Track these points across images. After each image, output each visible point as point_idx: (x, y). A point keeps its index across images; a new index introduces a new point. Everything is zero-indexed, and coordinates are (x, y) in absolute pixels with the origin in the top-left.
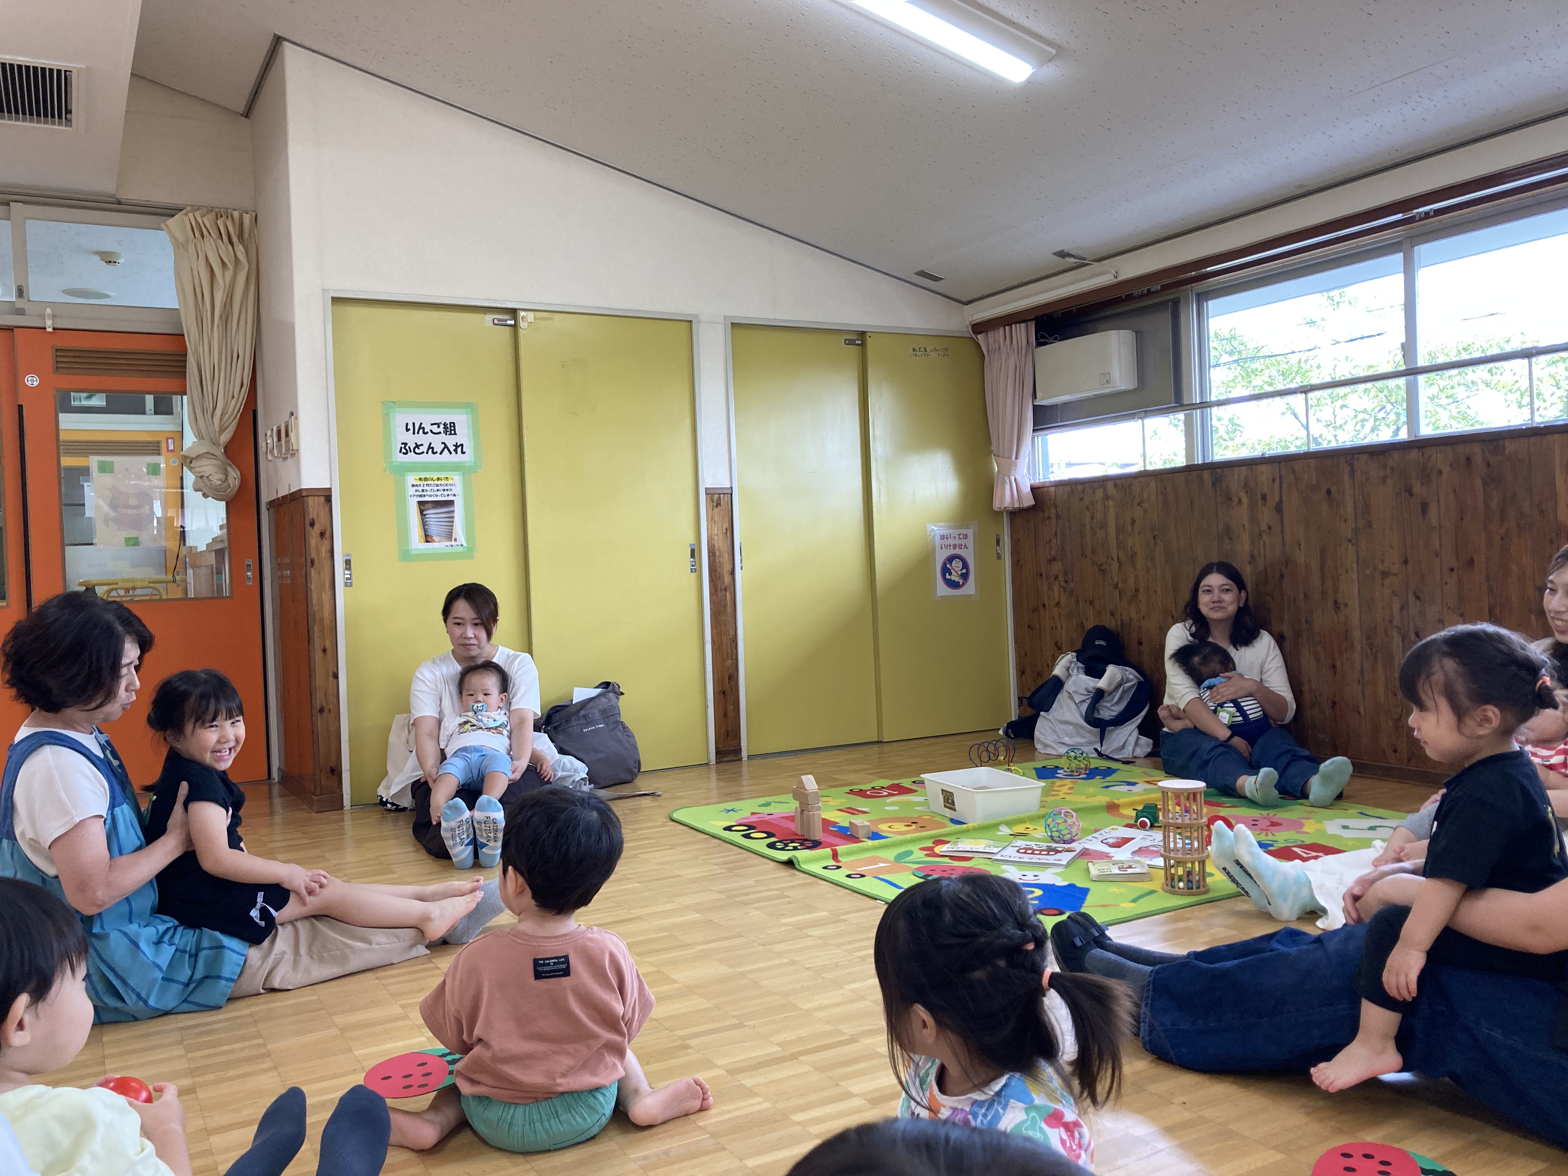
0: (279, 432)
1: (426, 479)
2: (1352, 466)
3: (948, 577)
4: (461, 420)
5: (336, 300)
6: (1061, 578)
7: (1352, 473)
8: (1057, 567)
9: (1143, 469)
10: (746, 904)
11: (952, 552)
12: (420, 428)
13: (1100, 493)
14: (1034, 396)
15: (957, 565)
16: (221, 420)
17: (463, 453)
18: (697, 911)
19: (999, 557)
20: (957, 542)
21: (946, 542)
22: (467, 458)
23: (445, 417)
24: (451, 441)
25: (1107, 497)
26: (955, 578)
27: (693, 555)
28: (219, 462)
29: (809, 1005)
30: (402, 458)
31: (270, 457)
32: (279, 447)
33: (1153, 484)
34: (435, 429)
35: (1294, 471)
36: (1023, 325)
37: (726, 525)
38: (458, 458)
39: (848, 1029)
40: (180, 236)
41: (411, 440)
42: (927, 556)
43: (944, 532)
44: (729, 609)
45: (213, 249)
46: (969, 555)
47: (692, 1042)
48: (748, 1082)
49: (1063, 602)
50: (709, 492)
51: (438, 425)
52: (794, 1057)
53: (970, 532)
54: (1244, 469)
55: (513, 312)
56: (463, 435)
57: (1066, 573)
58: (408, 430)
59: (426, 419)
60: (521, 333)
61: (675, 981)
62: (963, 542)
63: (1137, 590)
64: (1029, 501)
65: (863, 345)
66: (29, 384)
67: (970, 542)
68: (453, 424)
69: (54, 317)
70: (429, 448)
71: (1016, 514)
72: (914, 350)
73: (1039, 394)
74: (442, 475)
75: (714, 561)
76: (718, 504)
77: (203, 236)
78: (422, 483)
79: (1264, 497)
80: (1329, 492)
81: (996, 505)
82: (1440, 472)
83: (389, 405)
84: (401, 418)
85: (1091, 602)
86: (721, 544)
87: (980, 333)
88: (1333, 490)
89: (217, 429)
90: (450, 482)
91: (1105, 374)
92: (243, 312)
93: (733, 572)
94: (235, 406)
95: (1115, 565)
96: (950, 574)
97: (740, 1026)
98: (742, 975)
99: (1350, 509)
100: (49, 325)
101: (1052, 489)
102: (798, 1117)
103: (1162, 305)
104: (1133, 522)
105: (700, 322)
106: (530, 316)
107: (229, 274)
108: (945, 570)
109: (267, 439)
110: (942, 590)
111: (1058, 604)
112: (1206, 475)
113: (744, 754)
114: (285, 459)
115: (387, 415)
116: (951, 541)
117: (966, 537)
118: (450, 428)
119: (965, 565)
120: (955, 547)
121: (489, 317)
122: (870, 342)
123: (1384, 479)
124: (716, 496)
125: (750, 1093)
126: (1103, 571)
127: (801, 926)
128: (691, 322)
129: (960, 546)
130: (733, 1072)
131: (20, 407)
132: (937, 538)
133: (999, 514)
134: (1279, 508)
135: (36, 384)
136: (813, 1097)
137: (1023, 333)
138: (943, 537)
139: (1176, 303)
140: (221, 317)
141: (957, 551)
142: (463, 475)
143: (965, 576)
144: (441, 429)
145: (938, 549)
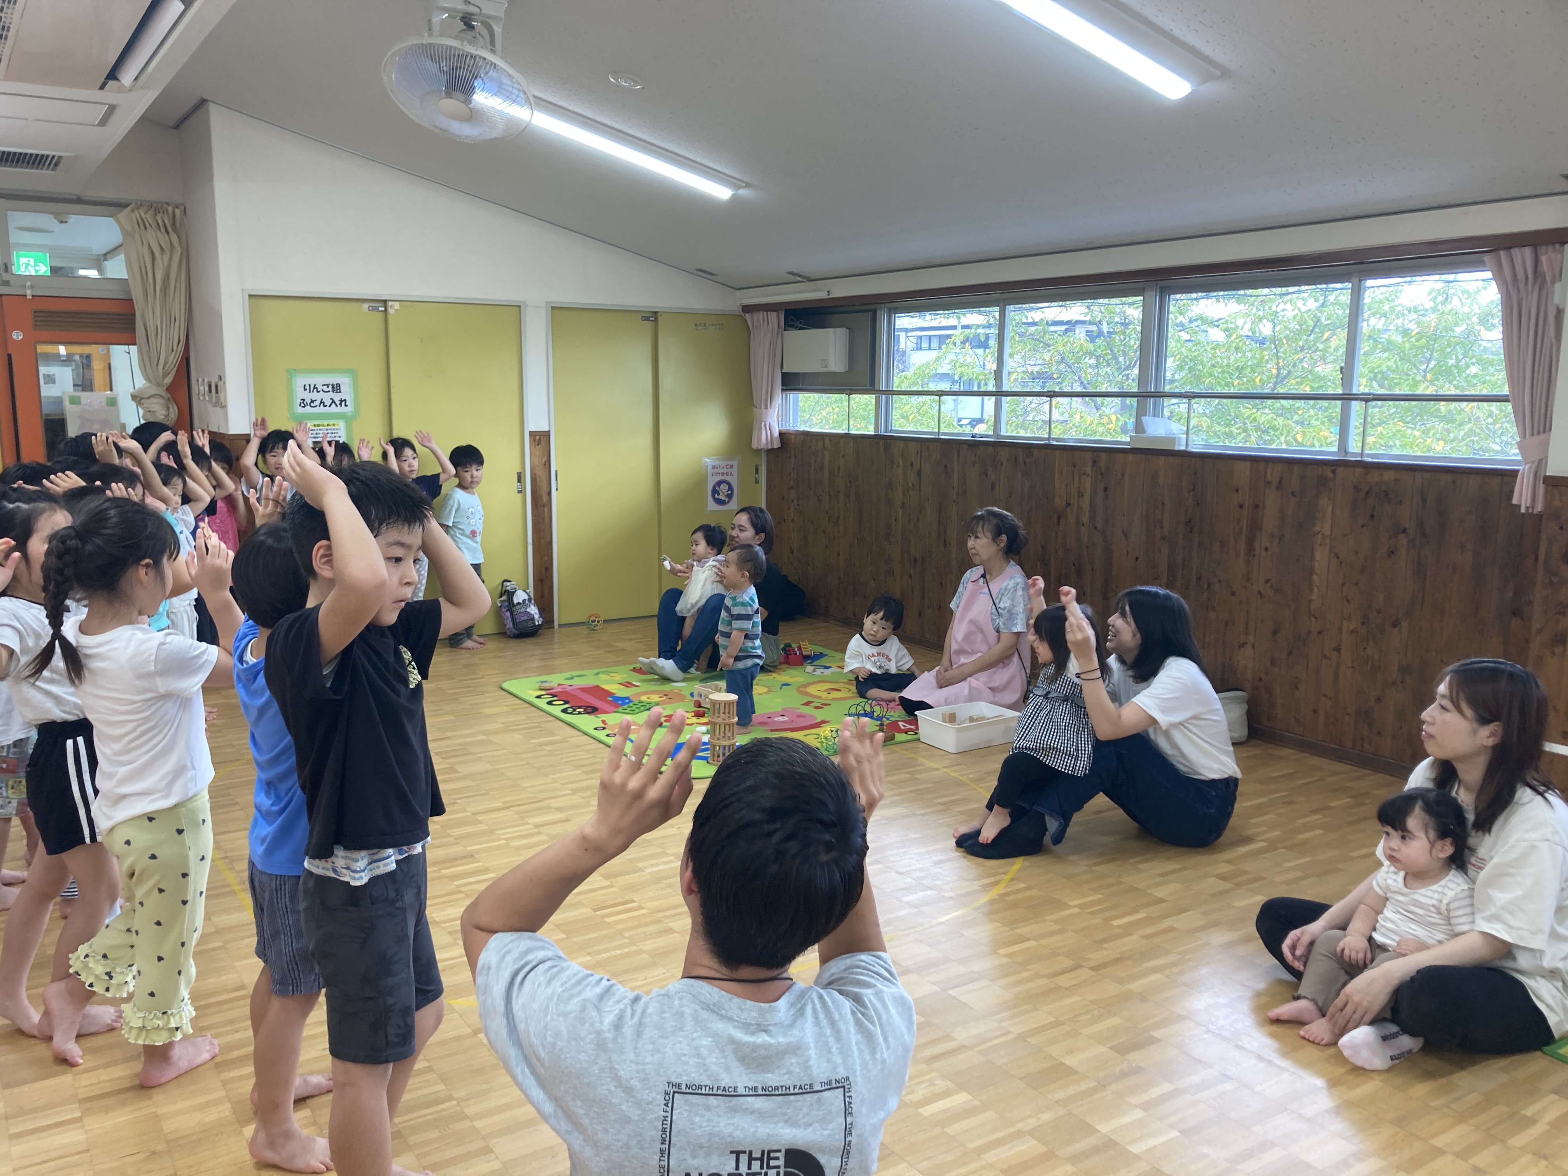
0: (210, 386)
1: (319, 425)
2: (958, 451)
3: (716, 496)
4: (344, 381)
5: (250, 296)
6: (795, 502)
7: (959, 455)
8: (793, 494)
9: (846, 431)
10: (515, 731)
11: (720, 478)
12: (314, 388)
13: (821, 443)
14: (782, 367)
15: (724, 488)
16: (164, 368)
17: (346, 406)
18: (485, 735)
19: (757, 482)
20: (725, 470)
21: (716, 470)
22: (349, 409)
23: (333, 380)
24: (337, 397)
25: (824, 448)
26: (722, 497)
27: (519, 481)
28: (162, 401)
29: (527, 785)
30: (300, 410)
31: (201, 398)
32: (210, 398)
33: (851, 443)
34: (325, 388)
35: (928, 448)
36: (775, 313)
37: (544, 459)
38: (343, 409)
39: (540, 796)
40: (128, 228)
41: (308, 396)
42: (702, 480)
43: (715, 463)
44: (547, 521)
45: (153, 237)
46: (734, 480)
47: (458, 801)
48: (480, 818)
49: (796, 519)
50: (532, 434)
51: (328, 386)
52: (508, 808)
53: (735, 463)
54: (902, 442)
55: (385, 302)
56: (347, 393)
57: (798, 499)
58: (305, 390)
59: (319, 380)
60: (389, 317)
61: (459, 772)
62: (729, 471)
63: (839, 518)
64: (777, 445)
65: (656, 320)
66: (15, 337)
67: (735, 471)
68: (338, 385)
69: (32, 287)
70: (321, 402)
71: (770, 452)
72: (696, 325)
73: (785, 366)
74: (331, 422)
75: (536, 485)
76: (539, 443)
77: (146, 228)
78: (316, 428)
79: (912, 465)
80: (946, 466)
81: (755, 446)
82: (1002, 464)
83: (291, 373)
84: (300, 381)
85: (812, 522)
86: (541, 473)
87: (748, 312)
88: (948, 466)
89: (161, 375)
90: (336, 427)
91: (824, 360)
92: (178, 285)
93: (550, 493)
94: (174, 358)
95: (827, 498)
96: (719, 494)
97: (487, 794)
98: (497, 770)
99: (956, 480)
100: (29, 293)
101: (793, 436)
102: (499, 832)
103: (867, 311)
104: (839, 468)
105: (527, 306)
106: (397, 305)
107: (166, 257)
108: (715, 491)
109: (199, 388)
110: (712, 506)
111: (793, 520)
112: (881, 442)
113: (556, 624)
114: (215, 406)
115: (291, 379)
116: (720, 470)
117: (732, 467)
118: (336, 388)
119: (730, 488)
120: (723, 474)
121: (366, 306)
122: (660, 319)
123: (974, 463)
124: (538, 438)
125: (480, 822)
126: (820, 501)
127: (540, 745)
128: (520, 306)
129: (727, 474)
130: (473, 814)
131: (9, 356)
132: (710, 468)
133: (759, 451)
134: (919, 474)
135: (21, 338)
136: (510, 824)
137: (775, 319)
138: (714, 467)
139: (874, 312)
140: (161, 290)
141: (725, 478)
142: (346, 422)
143: (730, 496)
144: (330, 388)
145: (710, 476)
